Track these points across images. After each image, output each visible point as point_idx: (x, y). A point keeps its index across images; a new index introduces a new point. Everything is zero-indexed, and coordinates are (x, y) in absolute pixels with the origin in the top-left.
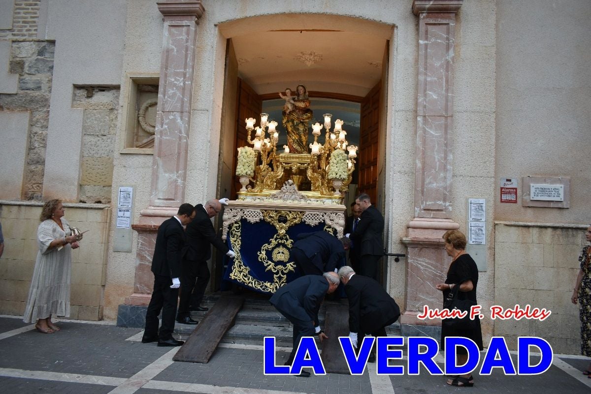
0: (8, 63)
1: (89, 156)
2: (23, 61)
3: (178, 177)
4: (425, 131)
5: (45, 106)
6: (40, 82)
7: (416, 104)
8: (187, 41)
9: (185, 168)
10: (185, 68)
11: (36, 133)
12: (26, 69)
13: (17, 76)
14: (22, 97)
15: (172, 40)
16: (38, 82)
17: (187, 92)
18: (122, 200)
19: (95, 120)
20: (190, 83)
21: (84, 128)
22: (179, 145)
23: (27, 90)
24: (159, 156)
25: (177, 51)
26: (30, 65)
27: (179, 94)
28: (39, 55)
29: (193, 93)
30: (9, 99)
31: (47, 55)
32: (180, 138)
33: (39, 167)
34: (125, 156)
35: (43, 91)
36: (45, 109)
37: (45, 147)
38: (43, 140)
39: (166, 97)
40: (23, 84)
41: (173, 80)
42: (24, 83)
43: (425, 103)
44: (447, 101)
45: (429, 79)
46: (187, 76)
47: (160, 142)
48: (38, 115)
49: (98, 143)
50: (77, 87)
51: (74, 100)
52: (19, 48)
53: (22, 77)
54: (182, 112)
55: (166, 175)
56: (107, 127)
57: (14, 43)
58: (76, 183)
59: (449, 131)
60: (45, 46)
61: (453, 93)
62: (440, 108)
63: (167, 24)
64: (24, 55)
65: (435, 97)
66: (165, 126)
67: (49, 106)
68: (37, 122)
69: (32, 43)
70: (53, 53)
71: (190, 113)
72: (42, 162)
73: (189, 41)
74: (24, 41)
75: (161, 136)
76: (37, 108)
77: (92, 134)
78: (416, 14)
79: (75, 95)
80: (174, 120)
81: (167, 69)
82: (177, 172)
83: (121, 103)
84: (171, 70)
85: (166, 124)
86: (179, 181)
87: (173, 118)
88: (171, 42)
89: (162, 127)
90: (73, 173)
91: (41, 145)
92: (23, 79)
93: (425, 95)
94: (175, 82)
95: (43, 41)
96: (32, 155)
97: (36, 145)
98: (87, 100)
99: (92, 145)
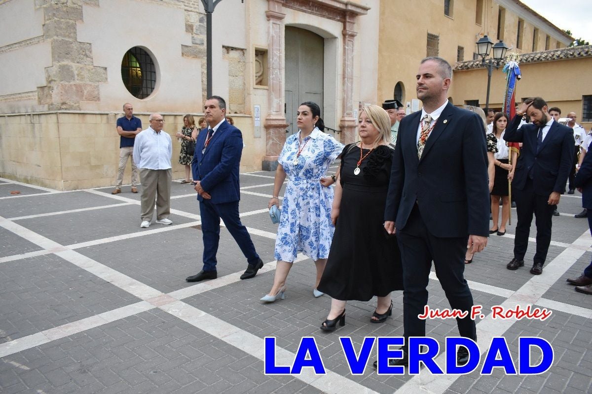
0: (185, 25)
1: (230, 88)
2: (192, 25)
7: (344, 72)
9: (282, 97)
12: (195, 31)
13: (190, 34)
14: (194, 48)
15: (274, 31)
16: (202, 40)
17: (281, 60)
20: (281, 55)
23: (196, 44)
25: (276, 37)
26: (197, 29)
28: (200, 22)
30: (187, 49)
32: (280, 82)
34: (257, 90)
35: (205, 46)
39: (273, 61)
40: (193, 41)
42: (194, 39)
43: (347, 73)
45: (348, 63)
46: (281, 51)
49: (234, 80)
50: (223, 47)
51: (223, 54)
53: (193, 36)
56: (238, 71)
57: (186, 11)
60: (203, 17)
61: (353, 69)
62: (350, 75)
63: (271, 21)
64: (192, 21)
66: (274, 76)
69: (195, 14)
71: (282, 69)
74: (191, 11)
77: (232, 75)
78: (344, 35)
79: (223, 51)
84: (274, 47)
87: (276, 72)
98: (228, 55)
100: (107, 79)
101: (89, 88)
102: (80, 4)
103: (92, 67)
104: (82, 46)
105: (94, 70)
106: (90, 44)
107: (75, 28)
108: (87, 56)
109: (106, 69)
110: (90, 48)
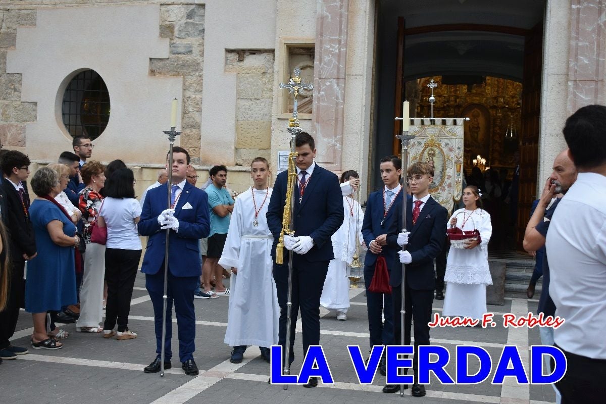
0: (158, 27)
1: (243, 120)
2: (172, 25)
3: (336, 141)
4: (575, 96)
5: (197, 70)
6: (191, 47)
7: (568, 68)
8: (341, 7)
9: (342, 133)
10: (340, 34)
11: (189, 97)
12: (176, 33)
13: (168, 40)
14: (173, 61)
15: (326, 7)
16: (188, 46)
17: (343, 60)
18: (281, 164)
19: (248, 84)
20: (345, 49)
21: (238, 93)
22: (337, 110)
23: (178, 54)
24: (318, 121)
25: (331, 18)
26: (180, 29)
27: (335, 61)
28: (187, 18)
29: (347, 58)
30: (161, 64)
31: (197, 18)
32: (337, 104)
33: (194, 131)
34: (282, 121)
35: (194, 55)
36: (197, 74)
37: (200, 110)
38: (197, 104)
39: (322, 64)
40: (173, 49)
41: (329, 47)
42: (175, 47)
43: (576, 68)
44: (598, 65)
45: (580, 44)
46: (343, 43)
47: (318, 108)
48: (191, 80)
49: (252, 106)
50: (229, 51)
51: (226, 64)
52: (168, 11)
53: (172, 42)
54: (338, 79)
55: (325, 140)
56: (260, 90)
57: (162, 6)
58: (233, 147)
59: (599, 96)
60: (194, 9)
61: (604, 58)
62: (590, 72)
64: (173, 20)
65: (586, 62)
66: (322, 93)
67: (202, 70)
68: (190, 85)
69: (180, 6)
70: (203, 16)
71: (345, 79)
72: (199, 127)
73: (343, 7)
74: (172, 4)
75: (319, 102)
76: (189, 72)
77: (245, 97)
79: (227, 59)
80: (331, 86)
81: (322, 35)
82: (335, 137)
83: (276, 69)
84: (326, 37)
85: (324, 90)
86: (338, 145)
87: (329, 85)
88: (325, 8)
89: (319, 93)
90: (230, 137)
91: (195, 109)
92: (174, 43)
93: (576, 60)
94: (331, 49)
95: (191, 4)
96: (186, 120)
97: (190, 109)
98: (239, 64)
99: (245, 109)
100: (36, 118)
101: (14, 130)
102: (14, 27)
103: (19, 103)
104: (11, 78)
105: (21, 107)
106: (21, 74)
107: (5, 58)
108: (15, 90)
109: (36, 104)
110: (21, 80)
